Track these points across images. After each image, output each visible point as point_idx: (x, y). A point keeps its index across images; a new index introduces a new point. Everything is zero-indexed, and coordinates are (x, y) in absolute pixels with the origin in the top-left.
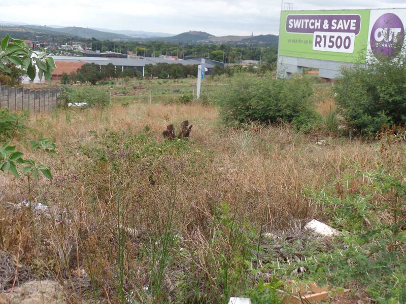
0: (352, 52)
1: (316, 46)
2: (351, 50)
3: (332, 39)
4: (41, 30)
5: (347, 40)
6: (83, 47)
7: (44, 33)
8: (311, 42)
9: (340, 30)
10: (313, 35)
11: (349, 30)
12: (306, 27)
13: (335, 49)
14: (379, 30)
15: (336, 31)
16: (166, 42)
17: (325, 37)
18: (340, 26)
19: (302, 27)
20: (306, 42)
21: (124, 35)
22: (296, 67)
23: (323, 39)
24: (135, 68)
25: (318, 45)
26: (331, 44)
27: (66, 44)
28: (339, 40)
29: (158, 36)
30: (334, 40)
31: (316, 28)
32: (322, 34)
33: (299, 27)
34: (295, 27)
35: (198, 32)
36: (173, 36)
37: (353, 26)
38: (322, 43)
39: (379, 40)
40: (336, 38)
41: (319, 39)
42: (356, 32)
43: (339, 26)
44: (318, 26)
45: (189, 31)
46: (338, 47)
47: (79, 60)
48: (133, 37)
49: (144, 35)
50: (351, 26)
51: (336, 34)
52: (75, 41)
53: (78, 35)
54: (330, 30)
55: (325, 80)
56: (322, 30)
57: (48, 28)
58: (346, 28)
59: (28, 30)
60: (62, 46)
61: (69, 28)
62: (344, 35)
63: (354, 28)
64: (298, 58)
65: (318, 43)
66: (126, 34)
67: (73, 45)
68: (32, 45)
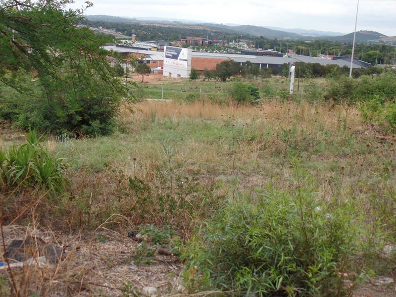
4: (217, 28)
6: (248, 44)
7: (220, 31)
16: (334, 41)
21: (294, 34)
24: (279, 66)
27: (234, 41)
29: (329, 35)
35: (369, 32)
36: (343, 35)
45: (360, 31)
47: (228, 57)
48: (304, 35)
49: (315, 34)
52: (243, 39)
53: (250, 34)
57: (224, 26)
60: (230, 43)
61: (243, 26)
66: (298, 33)
67: (240, 43)
68: (201, 43)
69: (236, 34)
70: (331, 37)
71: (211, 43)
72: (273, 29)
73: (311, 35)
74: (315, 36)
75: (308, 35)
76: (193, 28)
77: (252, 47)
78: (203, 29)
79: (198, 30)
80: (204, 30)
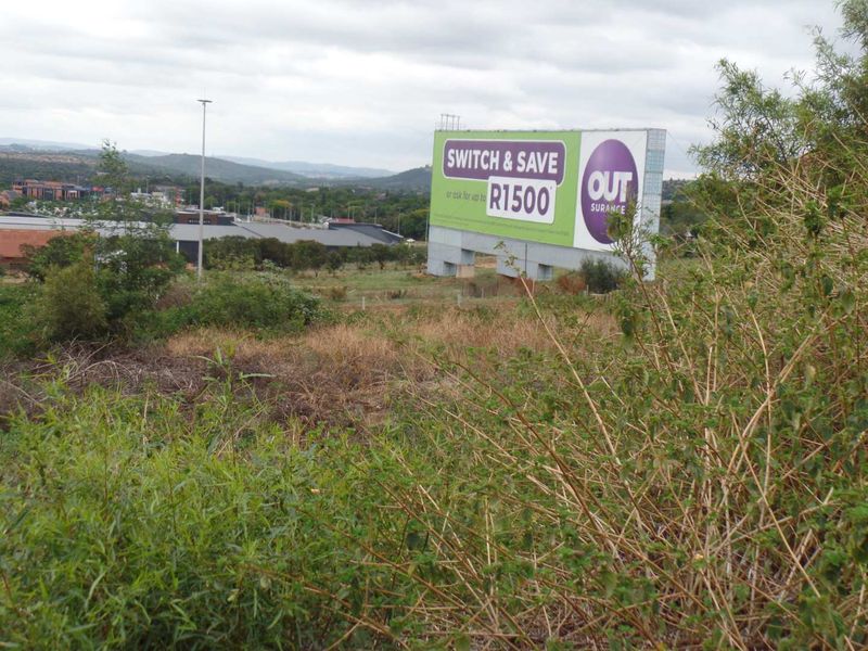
0: (551, 222)
1: (491, 207)
2: (549, 218)
3: (518, 193)
5: (544, 196)
8: (484, 198)
9: (530, 175)
10: (487, 184)
11: (546, 176)
12: (476, 167)
13: (522, 215)
14: (596, 175)
15: (524, 175)
17: (506, 187)
18: (532, 166)
19: (470, 167)
20: (475, 198)
22: (460, 252)
23: (503, 192)
25: (495, 204)
26: (516, 204)
27: (139, 190)
28: (530, 194)
29: (360, 175)
30: (521, 194)
31: (491, 168)
32: (501, 181)
33: (464, 166)
34: (458, 166)
36: (391, 175)
37: (553, 167)
38: (502, 202)
39: (595, 196)
40: (524, 189)
41: (496, 192)
42: (558, 178)
43: (530, 166)
44: (494, 164)
45: (424, 166)
46: (529, 211)
50: (550, 167)
51: (525, 183)
52: (167, 184)
54: (514, 174)
55: (509, 282)
56: (501, 173)
57: (130, 156)
58: (541, 171)
59: (84, 159)
60: (132, 193)
61: (173, 156)
62: (538, 184)
63: (555, 171)
64: (462, 231)
65: (495, 200)
66: (296, 170)
67: (154, 194)
68: (59, 193)
69: (154, 172)
70: (368, 180)
71: (82, 193)
72: (241, 163)
73: (323, 176)
74: (331, 177)
75: (318, 176)
76: (54, 160)
77: (180, 202)
78: (79, 162)
79: (67, 165)
80: (82, 166)
